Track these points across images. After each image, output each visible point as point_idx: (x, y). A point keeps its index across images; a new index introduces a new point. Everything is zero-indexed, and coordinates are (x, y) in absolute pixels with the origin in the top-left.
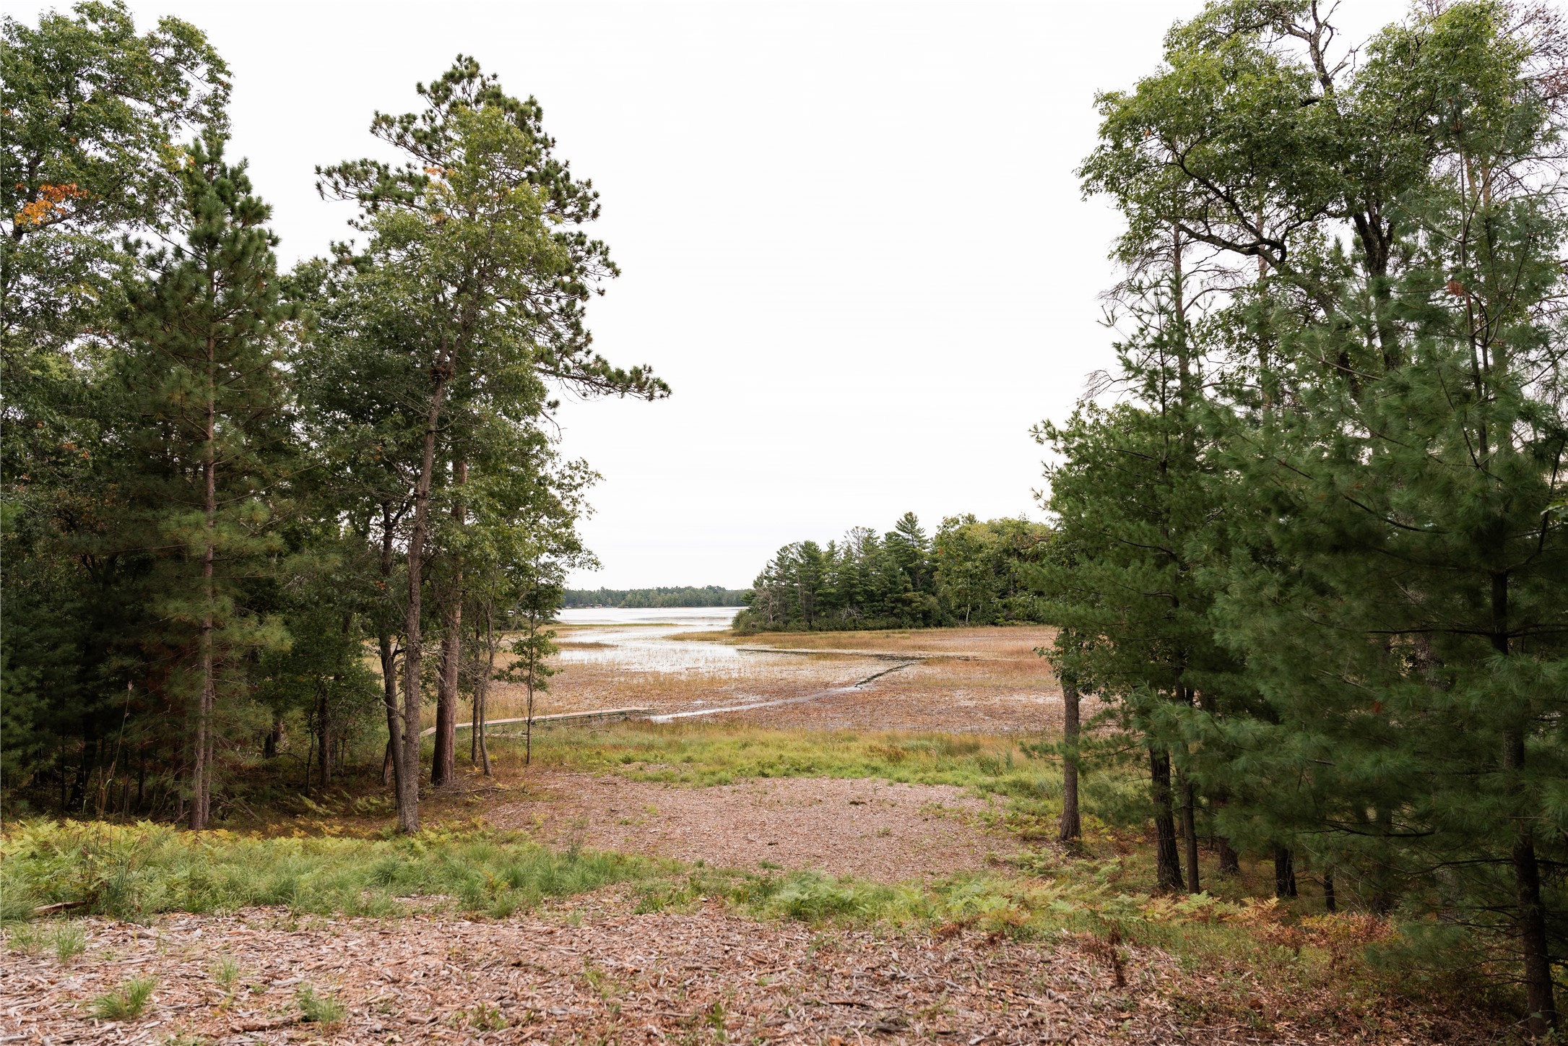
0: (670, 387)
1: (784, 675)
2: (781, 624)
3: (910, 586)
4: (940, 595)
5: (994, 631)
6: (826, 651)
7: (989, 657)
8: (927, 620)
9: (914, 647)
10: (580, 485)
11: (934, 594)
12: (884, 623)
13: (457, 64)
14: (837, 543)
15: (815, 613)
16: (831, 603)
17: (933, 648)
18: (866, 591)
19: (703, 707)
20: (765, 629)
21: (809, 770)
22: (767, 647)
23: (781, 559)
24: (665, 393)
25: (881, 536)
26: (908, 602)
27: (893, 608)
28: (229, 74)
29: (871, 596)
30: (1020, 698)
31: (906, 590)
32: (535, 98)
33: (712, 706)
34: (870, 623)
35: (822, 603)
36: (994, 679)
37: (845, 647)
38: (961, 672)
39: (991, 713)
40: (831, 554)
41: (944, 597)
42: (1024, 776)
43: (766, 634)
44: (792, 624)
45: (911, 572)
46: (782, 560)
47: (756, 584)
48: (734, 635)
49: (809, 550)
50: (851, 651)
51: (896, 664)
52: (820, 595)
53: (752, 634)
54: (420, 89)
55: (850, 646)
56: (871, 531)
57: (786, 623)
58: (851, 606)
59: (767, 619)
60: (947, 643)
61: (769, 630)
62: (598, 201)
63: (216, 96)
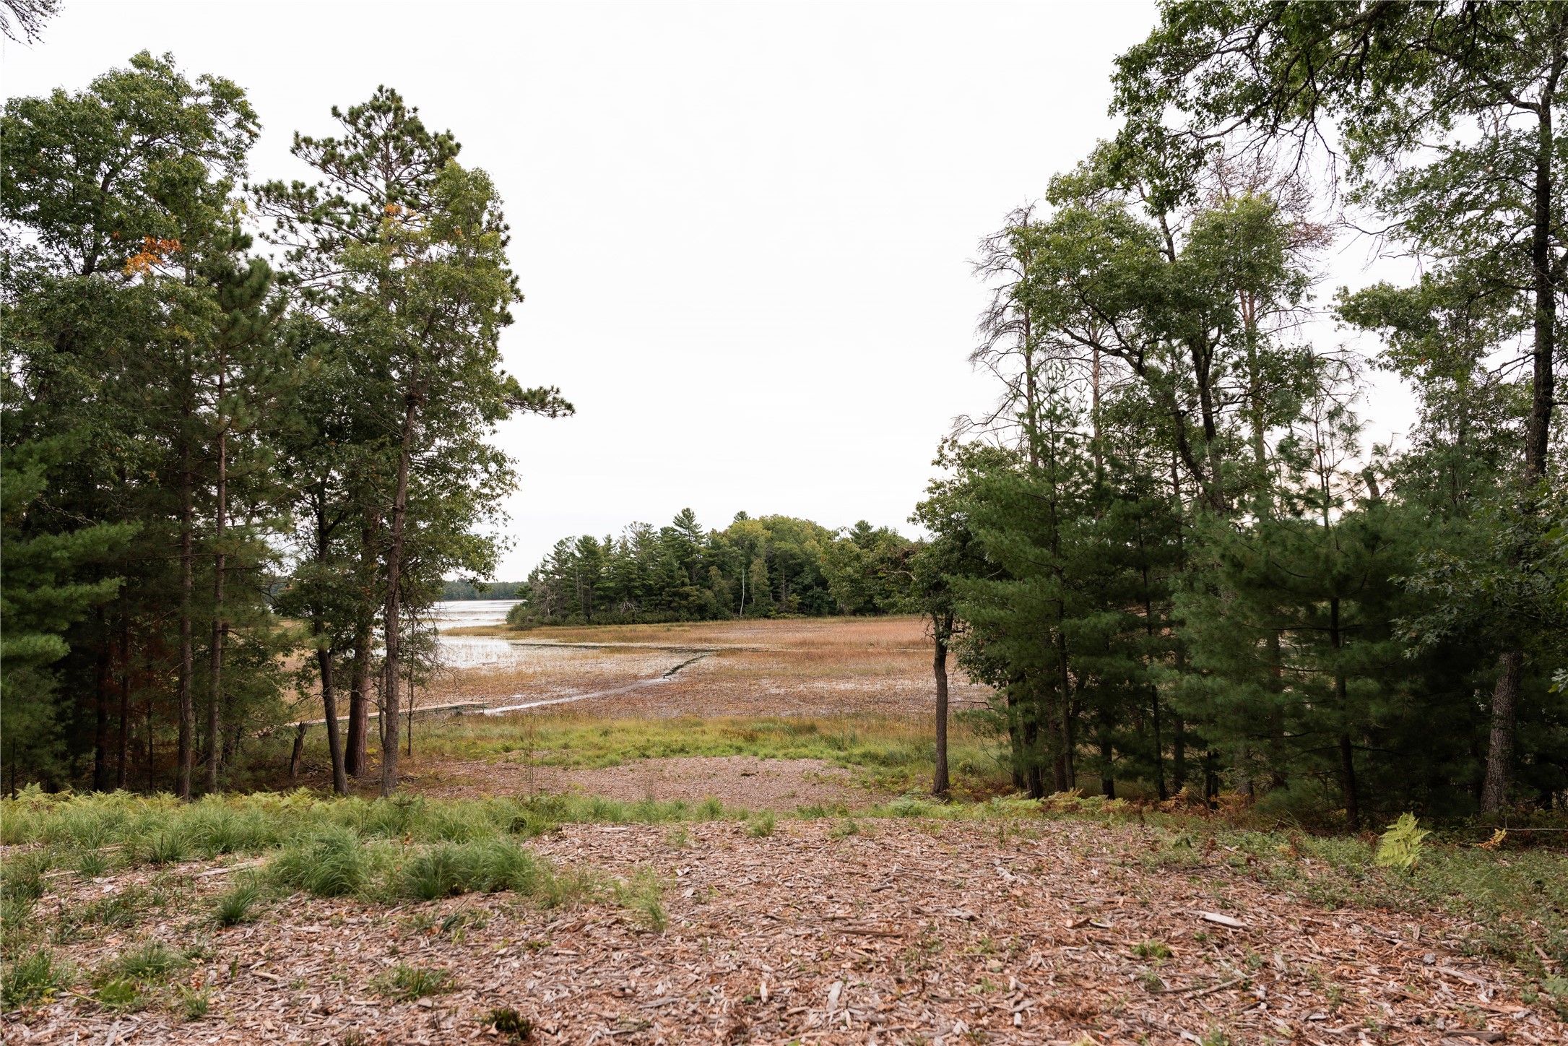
0: (575, 407)
1: (588, 668)
2: (559, 619)
3: (687, 580)
4: (716, 588)
5: (769, 623)
6: (618, 644)
7: (777, 648)
8: (702, 613)
9: (700, 640)
10: (499, 495)
11: (709, 588)
12: (662, 617)
13: (378, 94)
14: (614, 539)
15: (594, 607)
16: (610, 598)
17: (718, 640)
18: (644, 585)
19: (526, 700)
20: (542, 624)
21: (682, 750)
22: (552, 642)
23: (558, 553)
24: (568, 412)
25: (657, 529)
26: (686, 596)
27: (671, 602)
28: (259, 127)
29: (649, 590)
30: (819, 685)
31: (683, 584)
32: (452, 132)
33: (534, 700)
34: (648, 616)
35: (601, 597)
36: (791, 669)
37: (631, 640)
38: (757, 664)
39: (804, 699)
40: (608, 547)
41: (720, 591)
42: (872, 748)
43: (544, 628)
44: (570, 618)
45: (688, 566)
46: (560, 555)
47: (530, 577)
48: (511, 630)
49: (587, 544)
50: (639, 644)
51: (691, 657)
52: (598, 589)
53: (530, 629)
54: (335, 112)
55: (637, 639)
56: (649, 526)
57: (565, 616)
58: (630, 600)
59: (544, 614)
60: (732, 636)
61: (547, 624)
62: (508, 233)
63: (240, 141)
